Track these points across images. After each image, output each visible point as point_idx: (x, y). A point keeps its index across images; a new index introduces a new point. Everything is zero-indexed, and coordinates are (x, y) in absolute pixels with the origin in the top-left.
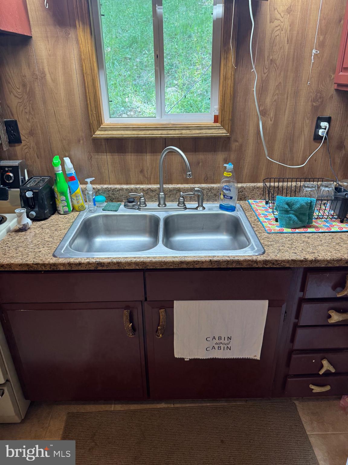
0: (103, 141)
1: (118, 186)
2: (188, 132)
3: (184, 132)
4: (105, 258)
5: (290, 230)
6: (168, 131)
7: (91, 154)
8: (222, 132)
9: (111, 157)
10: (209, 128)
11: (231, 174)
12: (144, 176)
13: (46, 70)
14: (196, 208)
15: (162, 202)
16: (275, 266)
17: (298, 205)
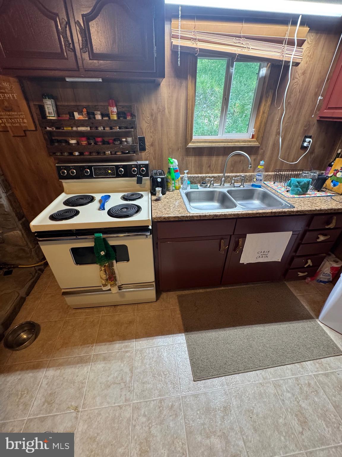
0: (191, 149)
1: (196, 175)
2: (238, 144)
3: (236, 144)
4: (218, 213)
5: (297, 196)
6: (228, 143)
7: (184, 157)
8: (256, 144)
9: (194, 158)
10: (250, 142)
11: (263, 167)
12: (210, 169)
13: (166, 106)
14: (239, 187)
15: (223, 183)
16: (301, 214)
17: (303, 183)
